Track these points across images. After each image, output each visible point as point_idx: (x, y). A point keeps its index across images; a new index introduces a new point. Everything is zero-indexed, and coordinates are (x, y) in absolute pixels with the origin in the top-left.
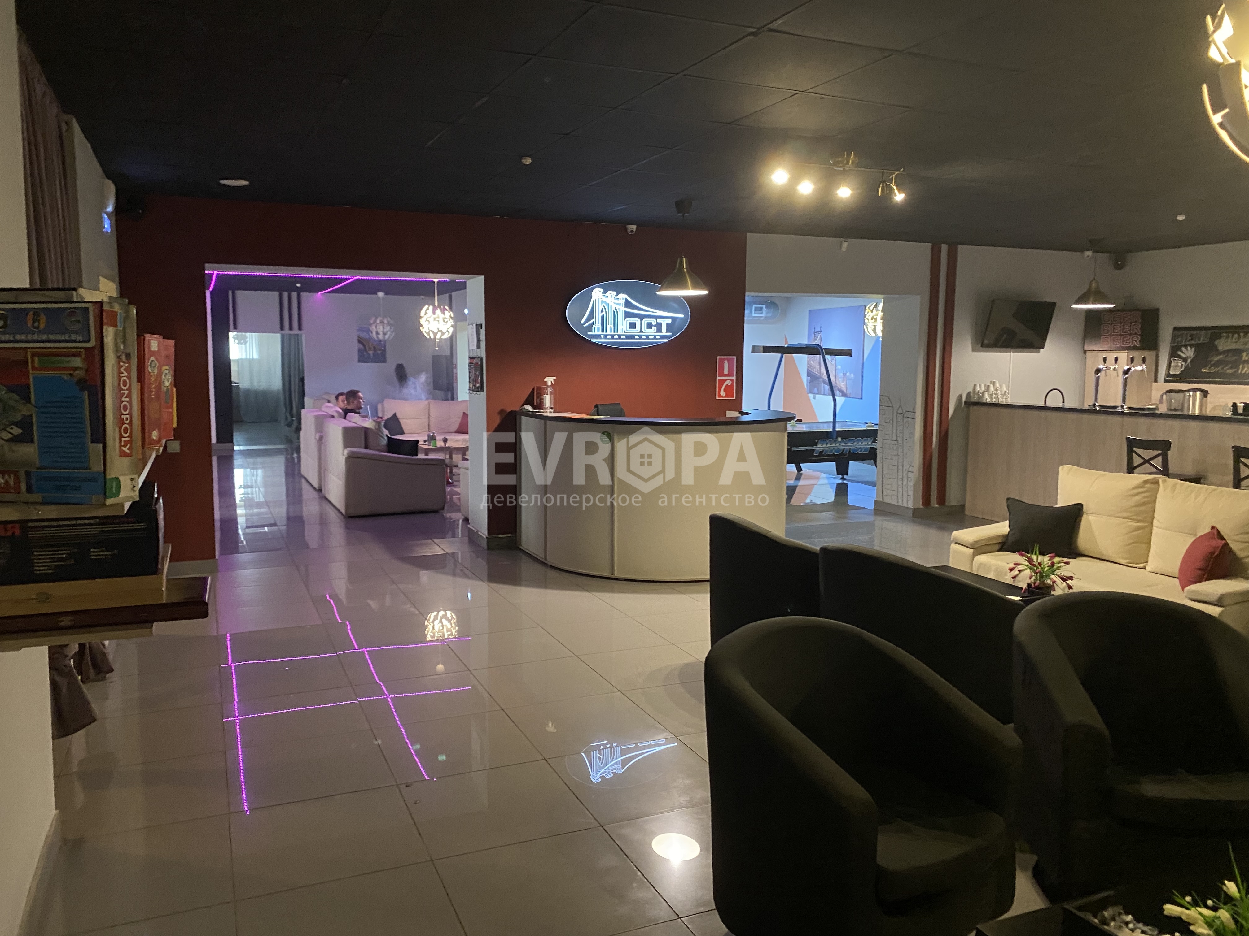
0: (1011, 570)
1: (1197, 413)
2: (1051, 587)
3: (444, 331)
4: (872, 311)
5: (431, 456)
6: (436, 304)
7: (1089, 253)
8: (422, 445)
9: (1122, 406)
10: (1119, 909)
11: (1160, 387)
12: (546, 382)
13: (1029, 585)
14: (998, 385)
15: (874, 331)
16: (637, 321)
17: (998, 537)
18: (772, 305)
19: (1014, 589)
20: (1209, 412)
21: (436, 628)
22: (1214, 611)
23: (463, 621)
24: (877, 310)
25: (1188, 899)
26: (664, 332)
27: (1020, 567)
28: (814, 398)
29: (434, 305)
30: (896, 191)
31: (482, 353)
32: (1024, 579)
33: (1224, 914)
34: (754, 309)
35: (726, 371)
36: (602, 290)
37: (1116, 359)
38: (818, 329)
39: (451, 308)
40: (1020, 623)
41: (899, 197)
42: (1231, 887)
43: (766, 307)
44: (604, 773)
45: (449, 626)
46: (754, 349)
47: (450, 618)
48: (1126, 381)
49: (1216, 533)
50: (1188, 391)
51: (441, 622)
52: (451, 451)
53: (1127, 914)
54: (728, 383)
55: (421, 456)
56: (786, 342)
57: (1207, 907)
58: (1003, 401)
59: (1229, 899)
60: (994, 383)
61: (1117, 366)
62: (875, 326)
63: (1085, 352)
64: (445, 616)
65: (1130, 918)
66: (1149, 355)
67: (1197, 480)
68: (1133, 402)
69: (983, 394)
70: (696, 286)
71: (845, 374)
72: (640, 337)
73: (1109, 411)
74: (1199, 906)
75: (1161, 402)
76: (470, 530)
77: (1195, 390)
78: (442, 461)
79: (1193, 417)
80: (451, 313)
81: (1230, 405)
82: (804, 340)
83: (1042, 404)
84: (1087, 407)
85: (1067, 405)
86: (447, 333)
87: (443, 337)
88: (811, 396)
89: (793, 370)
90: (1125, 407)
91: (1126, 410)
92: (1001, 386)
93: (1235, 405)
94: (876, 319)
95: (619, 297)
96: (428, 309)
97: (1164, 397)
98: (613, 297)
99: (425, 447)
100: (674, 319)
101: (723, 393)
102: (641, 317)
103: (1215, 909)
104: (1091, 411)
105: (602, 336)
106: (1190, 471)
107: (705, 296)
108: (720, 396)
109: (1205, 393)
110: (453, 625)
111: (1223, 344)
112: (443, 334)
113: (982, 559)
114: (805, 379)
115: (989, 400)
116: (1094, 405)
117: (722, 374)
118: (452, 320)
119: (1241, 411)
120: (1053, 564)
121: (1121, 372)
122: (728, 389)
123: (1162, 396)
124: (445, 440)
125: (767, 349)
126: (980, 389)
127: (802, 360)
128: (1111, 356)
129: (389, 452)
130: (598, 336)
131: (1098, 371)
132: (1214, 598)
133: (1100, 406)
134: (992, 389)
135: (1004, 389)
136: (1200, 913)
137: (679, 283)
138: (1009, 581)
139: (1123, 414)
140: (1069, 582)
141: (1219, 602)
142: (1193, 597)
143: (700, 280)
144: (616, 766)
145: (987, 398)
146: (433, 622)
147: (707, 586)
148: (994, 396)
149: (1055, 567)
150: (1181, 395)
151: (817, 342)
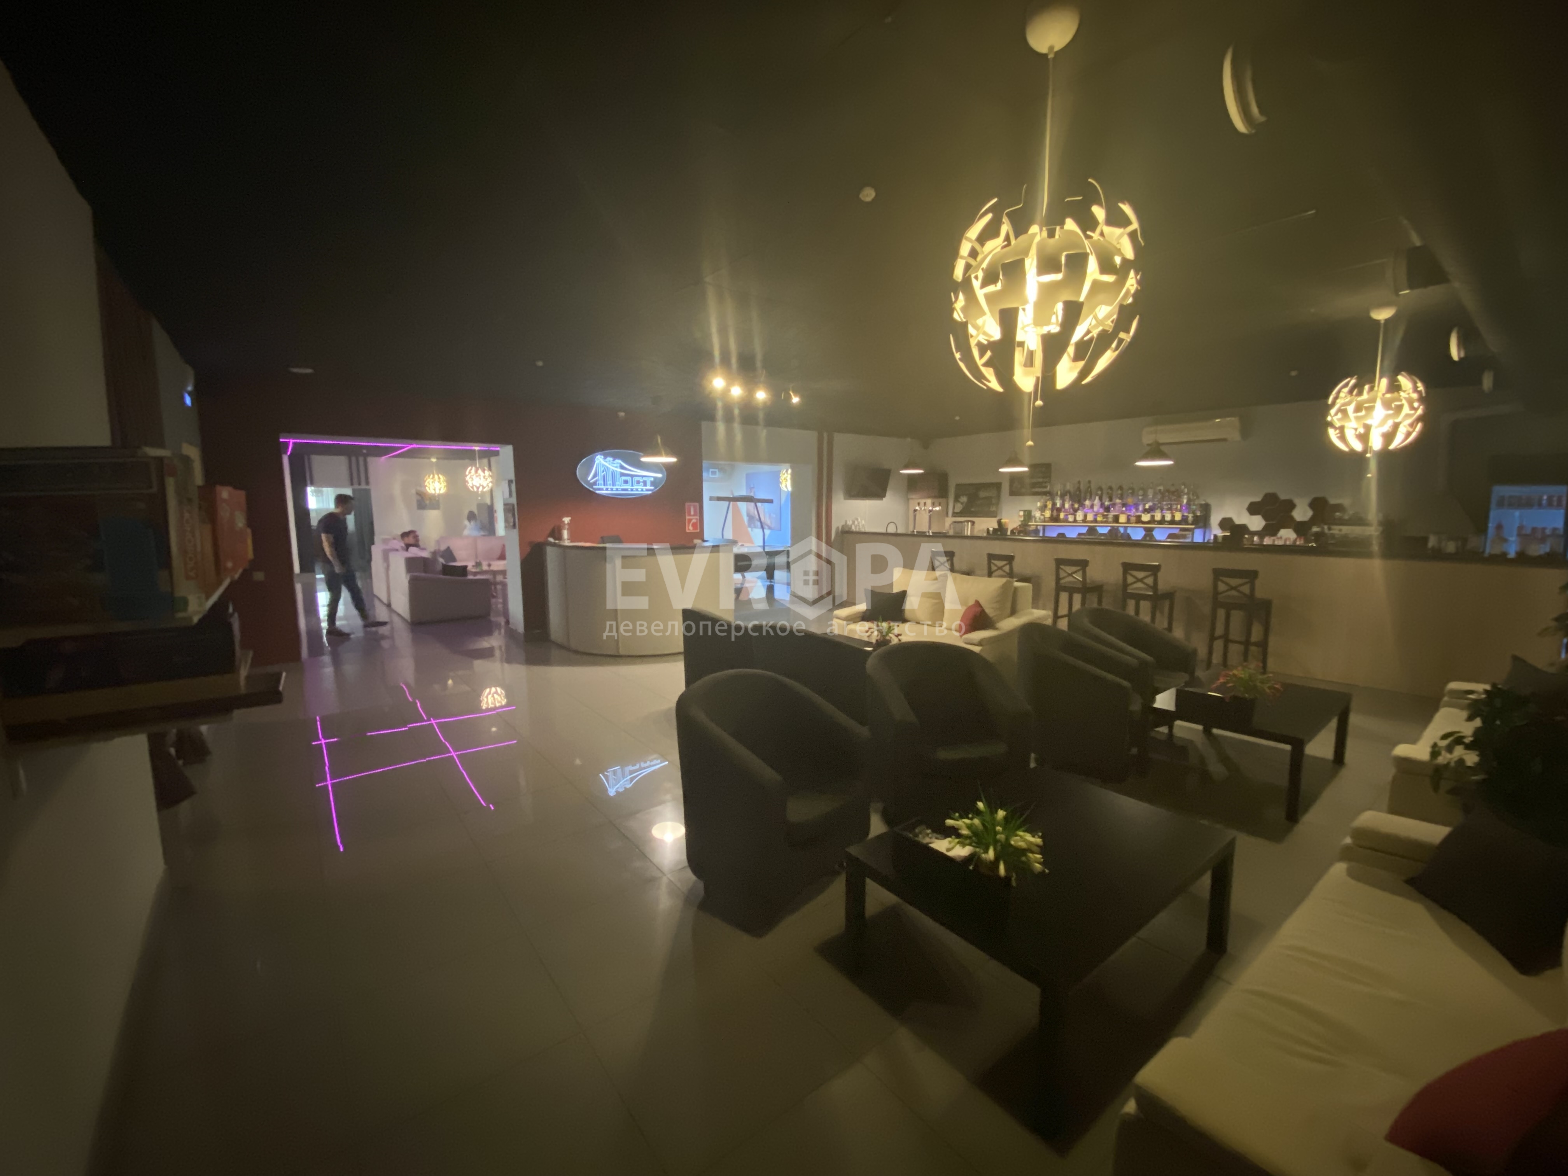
0: (867, 632)
1: (969, 534)
2: (890, 641)
3: (485, 485)
4: (784, 474)
5: (479, 577)
6: (478, 465)
7: (909, 440)
8: (470, 568)
9: (929, 532)
10: (924, 827)
11: (949, 520)
12: (564, 521)
13: (877, 641)
14: (859, 520)
15: (786, 487)
16: (629, 479)
17: (859, 613)
18: (722, 470)
19: (869, 644)
20: (976, 533)
21: (490, 701)
22: (977, 649)
23: (509, 694)
24: (787, 474)
25: (957, 814)
26: (649, 487)
27: (872, 630)
28: (752, 530)
29: (475, 466)
30: (793, 397)
31: (514, 500)
32: (875, 637)
33: (976, 821)
34: (710, 472)
35: (692, 513)
36: (602, 457)
37: (925, 504)
38: (752, 486)
39: (490, 469)
40: (870, 663)
41: (795, 400)
42: (980, 805)
43: (719, 471)
44: (618, 788)
45: (499, 699)
46: (711, 499)
47: (500, 693)
48: (930, 517)
49: (977, 603)
50: (965, 522)
51: (493, 696)
52: (495, 573)
53: (928, 829)
54: (694, 521)
55: (470, 577)
56: (733, 494)
57: (968, 818)
58: (863, 530)
59: (978, 813)
60: (857, 519)
61: (926, 508)
62: (786, 484)
63: (908, 499)
64: (496, 692)
65: (929, 831)
66: (943, 501)
67: (968, 573)
68: (935, 529)
69: (851, 526)
70: (668, 454)
71: (770, 515)
72: (632, 490)
73: (922, 535)
74: (964, 818)
75: (950, 528)
76: (512, 630)
77: (968, 521)
78: (487, 581)
79: (967, 537)
80: (490, 472)
81: (986, 529)
82: (743, 492)
83: (884, 531)
84: (910, 533)
85: (900, 531)
86: (487, 487)
87: (485, 490)
88: (749, 529)
89: (737, 512)
90: (930, 532)
91: (931, 534)
92: (861, 520)
93: (988, 530)
94: (787, 480)
95: (615, 462)
96: (471, 469)
97: (952, 526)
98: (611, 461)
99: (474, 570)
100: (655, 478)
101: (691, 528)
102: (632, 476)
103: (971, 819)
104: (912, 535)
105: (604, 489)
106: (964, 568)
107: (673, 463)
108: (689, 529)
109: (973, 523)
110: (503, 698)
111: (983, 494)
112: (484, 488)
113: (852, 626)
114: (746, 519)
115: (854, 530)
116: (914, 531)
117: (690, 515)
118: (490, 478)
119: (991, 532)
120: (890, 627)
121: (927, 511)
122: (694, 525)
123: (950, 525)
124: (489, 565)
125: (719, 499)
126: (850, 523)
127: (743, 506)
128: (922, 501)
129: (444, 575)
130: (602, 489)
131: (915, 511)
132: (976, 642)
133: (917, 532)
134: (856, 523)
135: (863, 522)
136: (964, 822)
137: (656, 453)
138: (866, 639)
139: (929, 536)
140: (900, 637)
141: (980, 643)
142: (966, 641)
143: (671, 452)
144: (626, 783)
145: (854, 528)
146: (487, 697)
147: (682, 657)
148: (858, 527)
149: (891, 629)
150: (960, 525)
151: (752, 494)
